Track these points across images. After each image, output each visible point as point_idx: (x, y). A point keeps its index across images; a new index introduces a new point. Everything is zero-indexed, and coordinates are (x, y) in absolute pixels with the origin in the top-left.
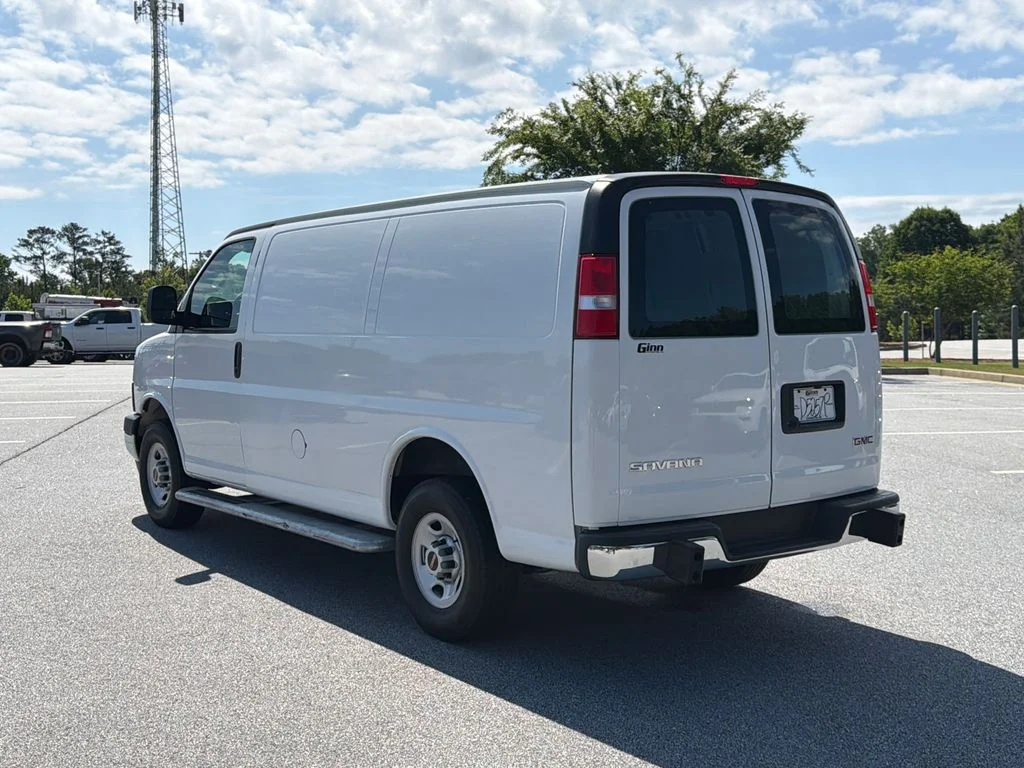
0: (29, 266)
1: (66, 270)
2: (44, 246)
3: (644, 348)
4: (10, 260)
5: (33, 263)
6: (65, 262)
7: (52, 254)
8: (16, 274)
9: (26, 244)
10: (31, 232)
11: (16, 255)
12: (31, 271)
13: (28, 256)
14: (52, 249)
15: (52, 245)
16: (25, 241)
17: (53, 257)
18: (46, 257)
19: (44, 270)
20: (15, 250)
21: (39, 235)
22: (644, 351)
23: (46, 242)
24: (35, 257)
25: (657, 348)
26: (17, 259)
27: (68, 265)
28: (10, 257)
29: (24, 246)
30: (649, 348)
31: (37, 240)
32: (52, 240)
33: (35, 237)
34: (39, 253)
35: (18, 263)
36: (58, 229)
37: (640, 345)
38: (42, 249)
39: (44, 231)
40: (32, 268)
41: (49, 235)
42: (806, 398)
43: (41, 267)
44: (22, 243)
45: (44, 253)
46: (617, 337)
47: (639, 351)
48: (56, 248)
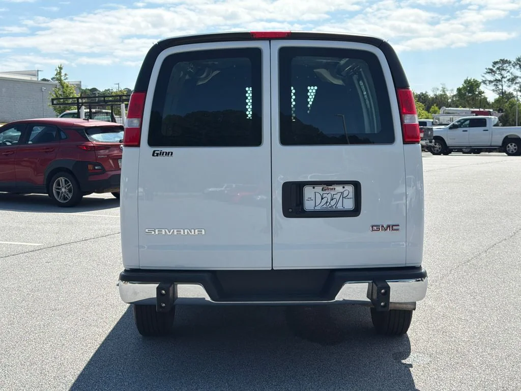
0: (492, 87)
1: (517, 88)
2: (503, 72)
3: (157, 154)
4: (480, 83)
5: (495, 85)
6: (516, 83)
7: (508, 78)
8: (483, 93)
9: (491, 71)
10: (495, 63)
11: (484, 79)
12: (493, 91)
13: (492, 80)
14: (509, 74)
15: (508, 72)
16: (491, 70)
17: (508, 80)
18: (504, 80)
19: (502, 89)
20: (483, 76)
21: (500, 65)
22: (157, 155)
23: (504, 70)
24: (496, 80)
25: (167, 154)
26: (484, 82)
27: (518, 85)
28: (480, 81)
29: (489, 73)
30: (162, 154)
31: (498, 69)
32: (508, 68)
33: (497, 66)
34: (499, 77)
35: (485, 85)
36: (513, 59)
37: (154, 151)
38: (502, 75)
39: (504, 62)
40: (494, 88)
41: (507, 65)
42: (322, 193)
43: (500, 87)
44: (489, 71)
45: (503, 77)
46: (138, 145)
47: (153, 155)
48: (511, 73)
